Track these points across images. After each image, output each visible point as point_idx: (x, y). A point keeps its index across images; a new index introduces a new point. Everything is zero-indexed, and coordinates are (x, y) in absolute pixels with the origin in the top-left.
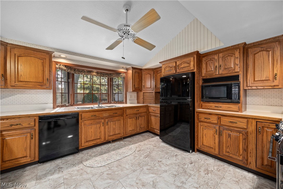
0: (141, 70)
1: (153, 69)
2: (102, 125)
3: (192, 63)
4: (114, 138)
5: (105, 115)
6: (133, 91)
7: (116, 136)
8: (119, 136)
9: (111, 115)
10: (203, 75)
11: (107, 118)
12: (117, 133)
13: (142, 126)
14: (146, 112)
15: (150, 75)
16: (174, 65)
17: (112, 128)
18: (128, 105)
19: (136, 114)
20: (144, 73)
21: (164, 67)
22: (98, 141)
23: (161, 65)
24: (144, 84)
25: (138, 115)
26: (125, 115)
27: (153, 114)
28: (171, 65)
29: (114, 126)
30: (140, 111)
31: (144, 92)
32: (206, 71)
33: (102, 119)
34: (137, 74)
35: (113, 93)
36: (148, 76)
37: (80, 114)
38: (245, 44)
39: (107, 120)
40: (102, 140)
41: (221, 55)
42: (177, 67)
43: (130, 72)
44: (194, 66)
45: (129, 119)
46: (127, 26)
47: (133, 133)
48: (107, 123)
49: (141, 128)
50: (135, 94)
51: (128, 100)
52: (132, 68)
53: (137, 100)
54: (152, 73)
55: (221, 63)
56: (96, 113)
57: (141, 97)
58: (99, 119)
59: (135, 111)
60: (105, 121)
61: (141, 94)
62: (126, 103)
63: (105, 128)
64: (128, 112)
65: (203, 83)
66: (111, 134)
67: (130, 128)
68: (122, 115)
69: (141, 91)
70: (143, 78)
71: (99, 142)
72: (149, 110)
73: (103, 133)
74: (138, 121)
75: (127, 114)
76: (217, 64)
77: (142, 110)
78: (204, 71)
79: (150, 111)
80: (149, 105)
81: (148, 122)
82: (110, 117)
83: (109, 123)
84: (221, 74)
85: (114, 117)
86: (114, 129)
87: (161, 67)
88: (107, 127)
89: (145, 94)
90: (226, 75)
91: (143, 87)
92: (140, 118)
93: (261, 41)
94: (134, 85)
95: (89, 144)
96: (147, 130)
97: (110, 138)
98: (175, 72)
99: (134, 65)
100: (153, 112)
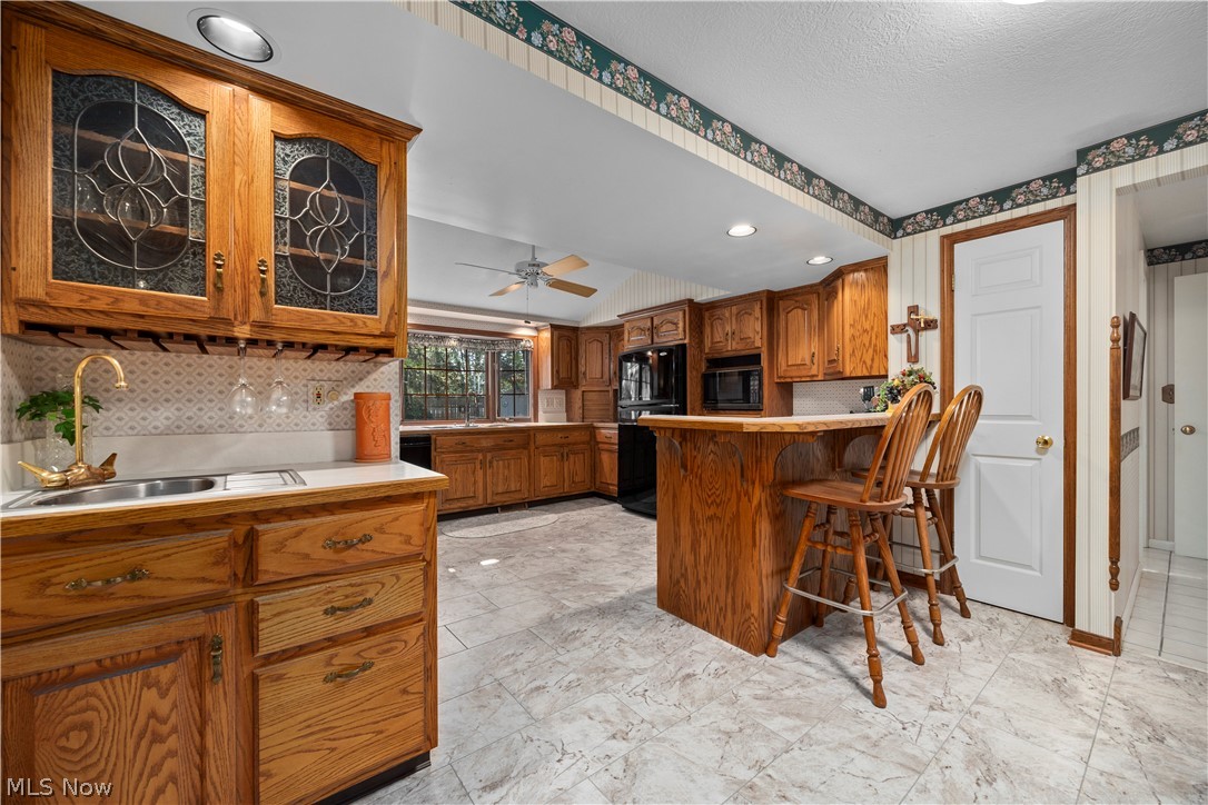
0: (575, 329)
1: (607, 328)
2: (478, 466)
3: (681, 325)
4: (507, 499)
5: (486, 443)
6: (554, 387)
7: (512, 495)
8: (516, 498)
9: (498, 445)
10: (707, 351)
11: (489, 450)
12: (513, 489)
13: (577, 479)
14: (588, 443)
15: (600, 344)
16: (649, 324)
17: (501, 476)
18: (542, 423)
19: (562, 446)
20: (583, 338)
21: (627, 326)
22: (471, 502)
23: (621, 321)
24: (583, 369)
25: (566, 450)
26: (532, 447)
27: (606, 446)
28: (640, 324)
29: (506, 472)
30: (571, 440)
31: (583, 389)
32: (712, 343)
33: (479, 451)
34: (564, 343)
35: (499, 394)
36: (595, 346)
37: (433, 437)
38: (769, 292)
39: (489, 456)
40: (479, 502)
41: (734, 309)
42: (655, 331)
43: (546, 335)
44: (685, 331)
45: (542, 459)
46: (534, 265)
47: (555, 493)
48: (491, 462)
49: (573, 482)
50: (561, 395)
51: (540, 413)
52: (552, 326)
53: (567, 411)
54: (606, 339)
55: (734, 327)
56: (467, 439)
57: (577, 404)
58: (472, 451)
59: (558, 438)
60: (485, 457)
61: (577, 394)
62: (536, 420)
63: (485, 475)
64: (541, 439)
65: (708, 368)
66: (500, 490)
67: (547, 481)
68: (525, 446)
69: (576, 387)
70: (582, 351)
71: (472, 504)
72: (595, 437)
73: (481, 484)
74: (566, 464)
75: (537, 443)
76: (728, 328)
77: (575, 436)
78: (708, 343)
79: (599, 440)
80: (595, 424)
81: (595, 468)
82: (497, 448)
83: (495, 463)
84: (735, 350)
85: (505, 449)
86: (506, 479)
87: (622, 326)
88: (489, 472)
89: (589, 396)
90: (743, 353)
91: (581, 376)
92: (572, 457)
93: (794, 289)
94: (556, 373)
95: (452, 506)
96: (593, 490)
97: (497, 498)
98: (650, 342)
99: (554, 319)
100: (606, 440)
